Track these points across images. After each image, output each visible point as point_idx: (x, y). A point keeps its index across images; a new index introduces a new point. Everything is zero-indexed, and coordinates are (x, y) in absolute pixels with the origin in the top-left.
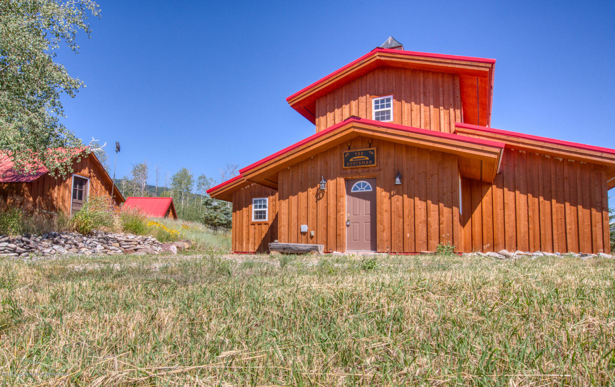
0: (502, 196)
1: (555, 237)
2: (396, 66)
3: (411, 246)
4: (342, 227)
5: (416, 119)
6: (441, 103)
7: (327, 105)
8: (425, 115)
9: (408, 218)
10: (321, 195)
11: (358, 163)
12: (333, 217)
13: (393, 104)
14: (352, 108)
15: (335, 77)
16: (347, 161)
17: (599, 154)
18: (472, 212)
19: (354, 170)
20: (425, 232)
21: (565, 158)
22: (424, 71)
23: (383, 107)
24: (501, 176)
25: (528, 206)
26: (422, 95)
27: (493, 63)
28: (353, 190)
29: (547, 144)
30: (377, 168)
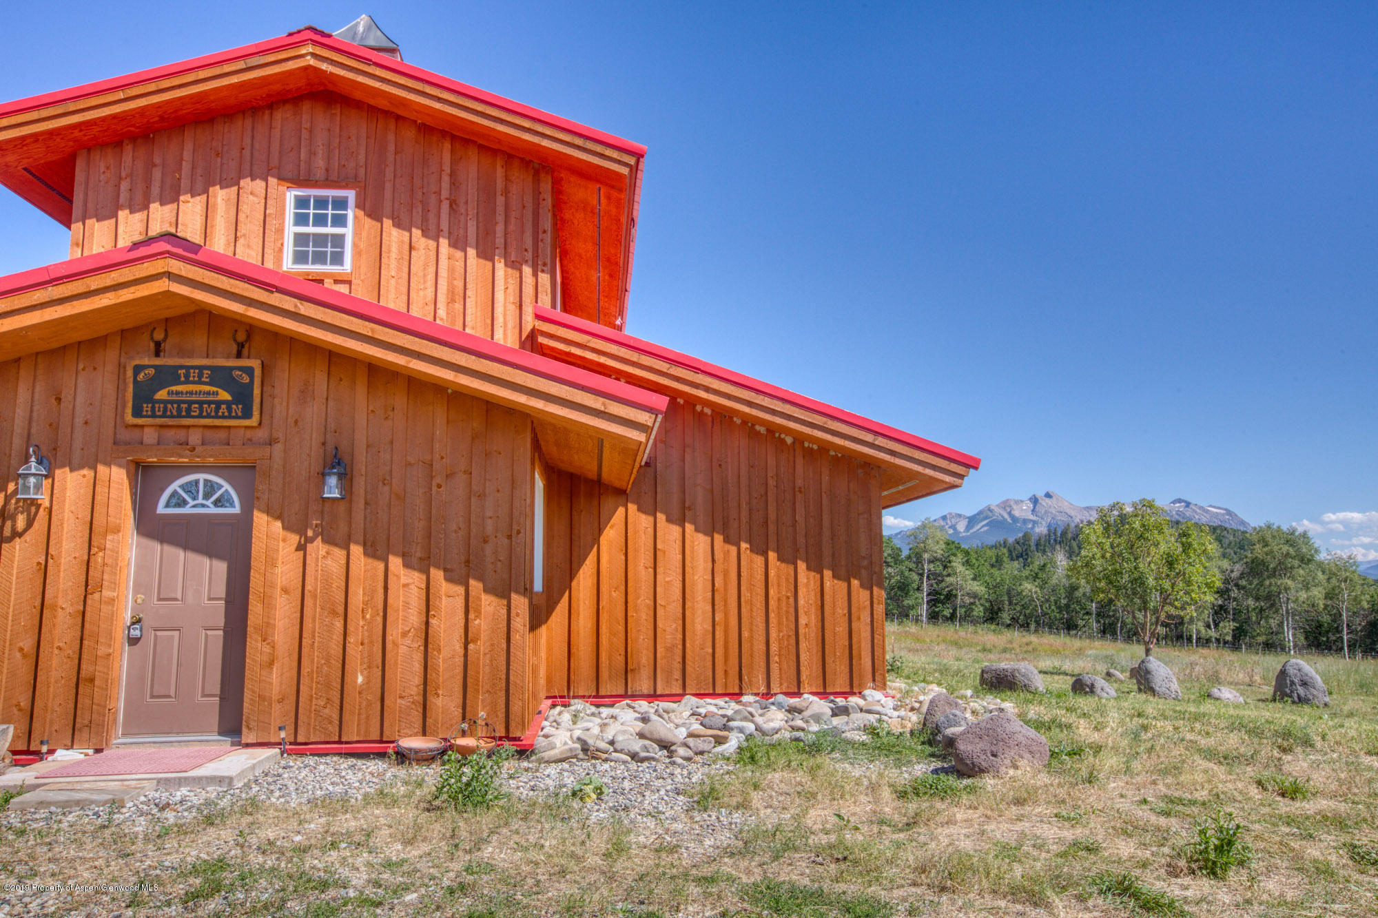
0: (651, 530)
1: (774, 647)
2: (372, 102)
3: (367, 718)
4: (102, 650)
5: (425, 276)
6: (500, 241)
7: (121, 178)
8: (451, 270)
9: (364, 617)
10: (21, 522)
11: (189, 410)
12: (70, 610)
13: (356, 217)
14: (215, 205)
15: (152, 87)
16: (143, 397)
17: (869, 438)
18: (572, 574)
19: (170, 434)
20: (418, 667)
21: (799, 439)
22: (454, 138)
23: (320, 220)
24: (650, 470)
25: (713, 561)
26: (445, 206)
27: (639, 156)
28: (167, 505)
29: (761, 397)
30: (262, 434)
